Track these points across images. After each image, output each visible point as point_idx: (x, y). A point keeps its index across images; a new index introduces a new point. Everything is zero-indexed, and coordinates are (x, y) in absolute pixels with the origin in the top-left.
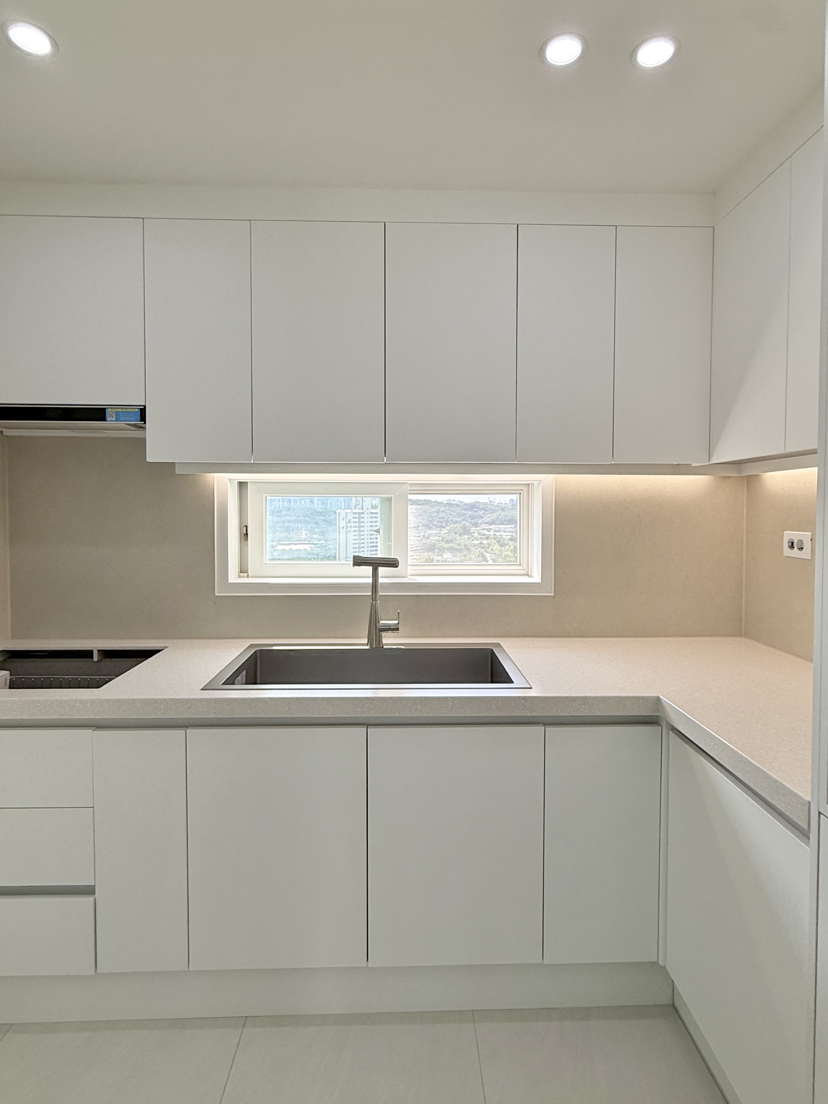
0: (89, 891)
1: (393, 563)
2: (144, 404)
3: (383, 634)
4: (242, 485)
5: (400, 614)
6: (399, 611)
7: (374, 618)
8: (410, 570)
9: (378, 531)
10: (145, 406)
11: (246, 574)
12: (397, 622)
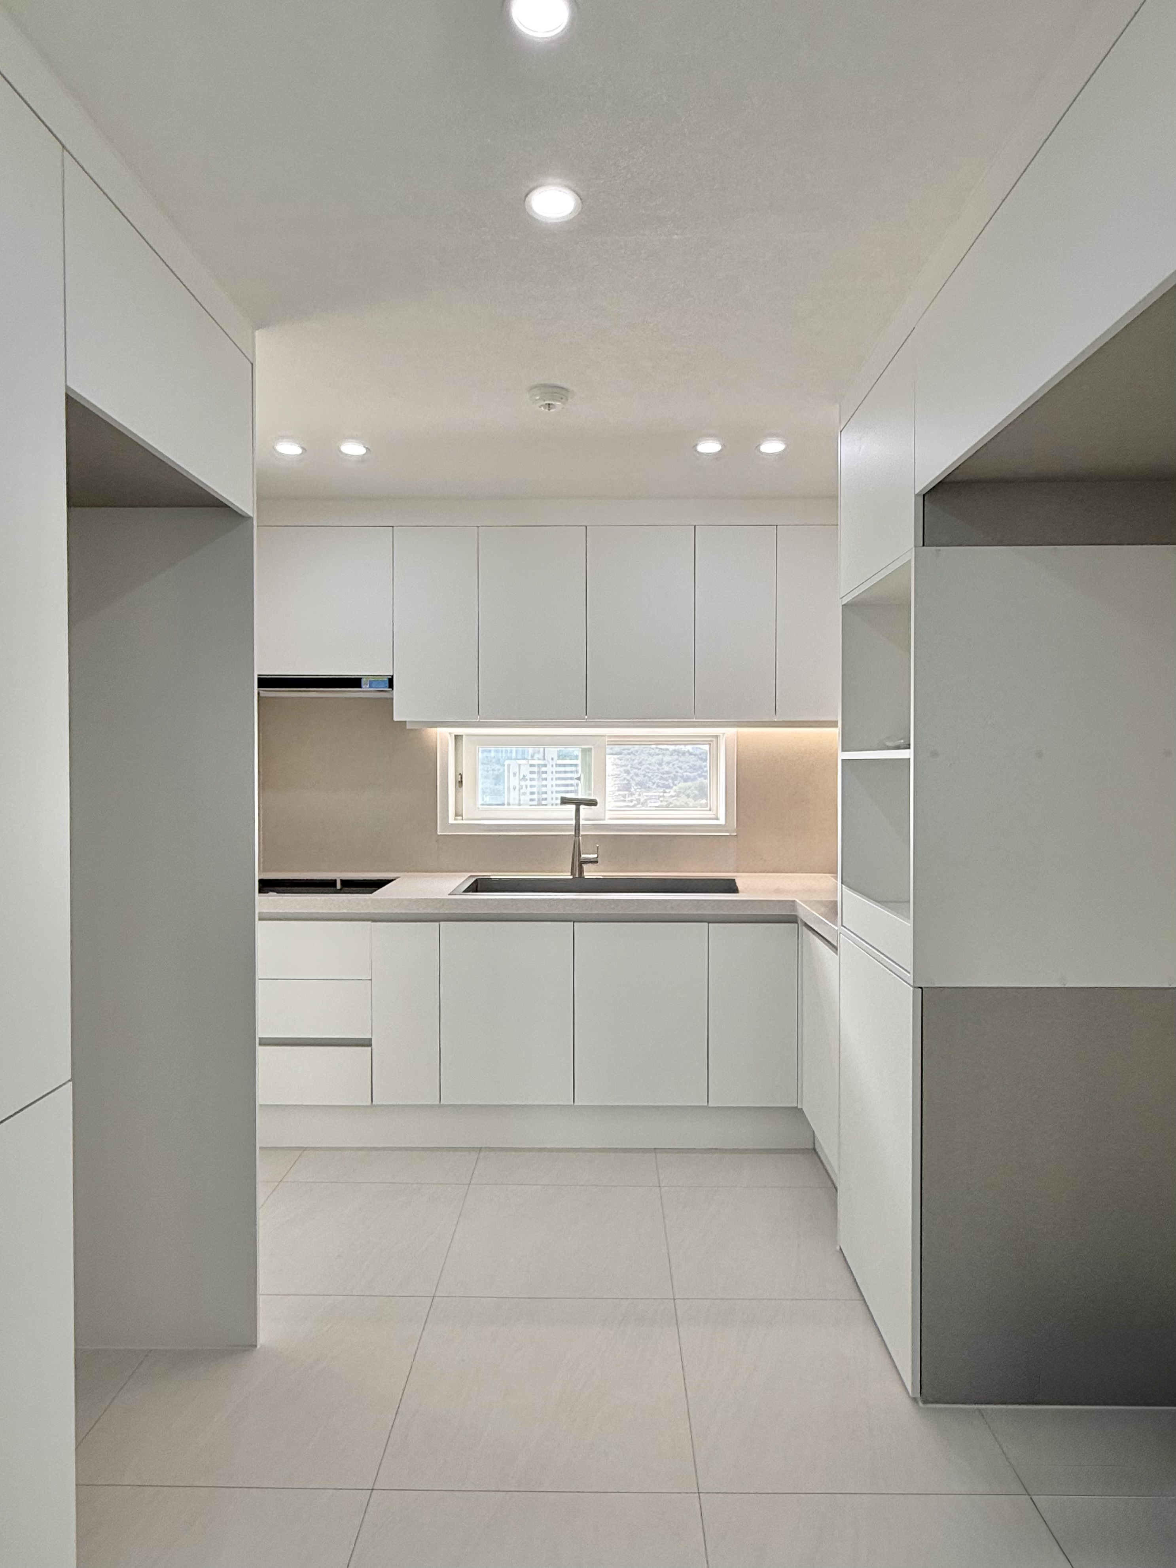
0: (366, 1043)
1: (592, 803)
2: (392, 674)
3: (585, 866)
4: (457, 737)
5: (599, 848)
6: (598, 845)
7: (577, 851)
8: (608, 815)
9: (579, 779)
10: (392, 676)
11: (460, 818)
12: (596, 856)
